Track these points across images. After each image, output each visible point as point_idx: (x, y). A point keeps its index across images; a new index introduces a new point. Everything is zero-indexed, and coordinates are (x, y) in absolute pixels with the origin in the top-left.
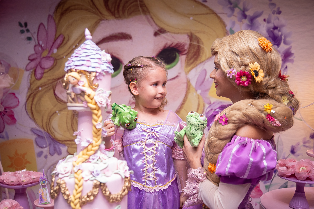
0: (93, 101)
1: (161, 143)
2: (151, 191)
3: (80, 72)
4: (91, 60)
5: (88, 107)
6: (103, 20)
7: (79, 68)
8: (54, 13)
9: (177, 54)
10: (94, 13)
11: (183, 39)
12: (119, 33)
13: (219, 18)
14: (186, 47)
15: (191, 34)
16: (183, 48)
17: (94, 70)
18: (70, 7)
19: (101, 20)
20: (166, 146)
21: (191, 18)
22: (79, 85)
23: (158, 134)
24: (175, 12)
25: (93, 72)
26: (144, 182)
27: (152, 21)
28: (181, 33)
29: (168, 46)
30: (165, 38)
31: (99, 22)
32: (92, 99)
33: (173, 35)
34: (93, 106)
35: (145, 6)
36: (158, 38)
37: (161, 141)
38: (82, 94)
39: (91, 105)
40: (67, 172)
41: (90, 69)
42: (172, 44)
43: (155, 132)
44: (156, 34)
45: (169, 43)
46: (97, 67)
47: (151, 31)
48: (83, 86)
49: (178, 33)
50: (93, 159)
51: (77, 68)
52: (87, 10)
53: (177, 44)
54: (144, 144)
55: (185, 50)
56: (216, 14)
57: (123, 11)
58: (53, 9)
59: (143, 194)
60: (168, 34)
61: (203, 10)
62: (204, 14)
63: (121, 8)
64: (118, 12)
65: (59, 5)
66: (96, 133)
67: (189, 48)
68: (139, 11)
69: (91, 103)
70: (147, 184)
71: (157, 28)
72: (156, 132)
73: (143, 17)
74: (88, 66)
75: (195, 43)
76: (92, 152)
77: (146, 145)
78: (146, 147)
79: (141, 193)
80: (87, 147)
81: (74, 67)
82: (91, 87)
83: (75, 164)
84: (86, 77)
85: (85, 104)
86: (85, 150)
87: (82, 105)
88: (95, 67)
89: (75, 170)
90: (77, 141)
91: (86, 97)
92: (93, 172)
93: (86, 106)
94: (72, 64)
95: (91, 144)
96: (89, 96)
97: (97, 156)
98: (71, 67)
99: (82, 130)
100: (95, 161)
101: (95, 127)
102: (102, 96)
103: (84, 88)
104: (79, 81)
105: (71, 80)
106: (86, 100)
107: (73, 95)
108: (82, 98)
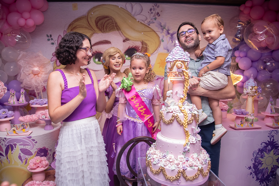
0: (188, 75)
1: (145, 99)
2: (141, 123)
3: (182, 62)
5: (185, 78)
6: (95, 33)
7: (181, 59)
8: (67, 29)
9: (135, 51)
10: (90, 29)
11: (138, 44)
12: (104, 40)
13: (156, 33)
14: (140, 48)
15: (143, 41)
16: (138, 49)
18: (76, 26)
19: (94, 33)
20: (148, 100)
21: (142, 33)
23: (144, 94)
24: (134, 30)
25: (187, 61)
26: (137, 118)
27: (122, 34)
28: (137, 41)
29: (130, 47)
30: (129, 43)
31: (93, 34)
33: (133, 41)
35: (118, 26)
36: (125, 43)
37: (146, 97)
38: (182, 72)
39: (187, 78)
40: (177, 110)
41: (186, 60)
42: (133, 46)
43: (142, 93)
44: (124, 41)
45: (131, 46)
47: (121, 39)
48: (183, 68)
49: (136, 41)
51: (180, 59)
52: (86, 28)
53: (135, 46)
55: (140, 50)
56: (155, 32)
57: (106, 29)
58: (67, 27)
59: (136, 124)
60: (131, 41)
61: (148, 29)
62: (149, 31)
63: (105, 27)
64: (103, 29)
65: (70, 25)
66: (186, 91)
67: (142, 49)
68: (115, 29)
69: (186, 77)
70: (138, 119)
71: (125, 38)
72: (143, 93)
73: (117, 32)
74: (185, 59)
75: (145, 46)
76: (184, 100)
79: (135, 123)
80: (182, 98)
81: (178, 59)
82: (186, 69)
83: (181, 106)
84: (184, 64)
85: (183, 77)
86: (182, 100)
87: (181, 78)
88: (187, 59)
89: (183, 109)
90: (178, 96)
91: (185, 74)
92: (190, 110)
93: (184, 78)
94: (176, 57)
95: (184, 96)
96: (186, 73)
97: (186, 102)
98: (176, 59)
99: (178, 90)
100: (186, 105)
101: (187, 88)
102: (190, 73)
103: (184, 70)
104: (182, 66)
105: (179, 65)
106: (184, 75)
107: (177, 73)
108: (182, 74)
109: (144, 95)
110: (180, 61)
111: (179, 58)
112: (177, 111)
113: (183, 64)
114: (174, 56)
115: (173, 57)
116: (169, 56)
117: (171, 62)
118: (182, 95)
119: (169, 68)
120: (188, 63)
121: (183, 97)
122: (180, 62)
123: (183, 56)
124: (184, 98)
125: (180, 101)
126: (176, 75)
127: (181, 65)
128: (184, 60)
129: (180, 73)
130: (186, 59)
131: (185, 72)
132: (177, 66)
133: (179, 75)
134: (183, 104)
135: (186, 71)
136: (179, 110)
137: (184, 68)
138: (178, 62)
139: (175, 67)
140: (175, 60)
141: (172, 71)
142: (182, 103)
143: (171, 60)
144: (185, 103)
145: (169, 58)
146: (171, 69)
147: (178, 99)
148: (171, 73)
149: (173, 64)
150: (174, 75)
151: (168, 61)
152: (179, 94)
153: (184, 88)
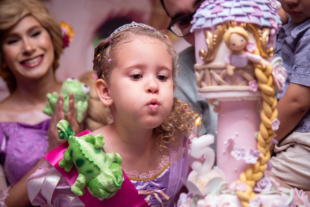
0: (271, 79)
4: (260, 6)
5: (259, 90)
7: (245, 19)
17: (267, 23)
22: (247, 51)
25: (266, 27)
32: (268, 77)
34: (270, 89)
38: (249, 67)
39: (267, 88)
41: (263, 22)
46: (271, 19)
48: (253, 52)
50: (263, 188)
66: (265, 139)
69: (265, 83)
74: (259, 17)
76: (260, 174)
80: (252, 166)
81: (233, 18)
82: (264, 54)
83: (245, 195)
84: (257, 37)
85: (253, 87)
86: (250, 172)
87: (245, 88)
88: (268, 19)
90: (236, 156)
91: (259, 72)
93: (255, 90)
94: (225, 12)
95: (260, 160)
96: (264, 70)
97: (267, 182)
98: (225, 19)
99: (237, 135)
100: (267, 190)
101: (269, 129)
102: (280, 72)
103: (257, 57)
104: (247, 43)
106: (256, 78)
107: (230, 70)
108: (248, 76)
110: (239, 24)
111: (237, 16)
113: (255, 35)
114: (217, 9)
115: (215, 10)
116: (203, 8)
117: (209, 29)
118: (252, 152)
119: (203, 51)
120: (273, 31)
121: (253, 160)
123: (255, 7)
124: (258, 165)
125: (243, 176)
126: (227, 78)
127: (242, 38)
128: (253, 20)
129: (240, 72)
130: (262, 17)
131: (259, 66)
132: (229, 44)
133: (238, 79)
134: (257, 189)
135: (264, 62)
137: (257, 51)
138: (231, 30)
139: (223, 48)
140: (220, 20)
141: (212, 65)
142: (253, 183)
143: (209, 24)
144: (263, 185)
145: (202, 17)
146: (207, 56)
147: (236, 169)
148: (207, 71)
149: (213, 38)
150: (218, 77)
151: (198, 26)
152: (239, 150)
153: (258, 129)
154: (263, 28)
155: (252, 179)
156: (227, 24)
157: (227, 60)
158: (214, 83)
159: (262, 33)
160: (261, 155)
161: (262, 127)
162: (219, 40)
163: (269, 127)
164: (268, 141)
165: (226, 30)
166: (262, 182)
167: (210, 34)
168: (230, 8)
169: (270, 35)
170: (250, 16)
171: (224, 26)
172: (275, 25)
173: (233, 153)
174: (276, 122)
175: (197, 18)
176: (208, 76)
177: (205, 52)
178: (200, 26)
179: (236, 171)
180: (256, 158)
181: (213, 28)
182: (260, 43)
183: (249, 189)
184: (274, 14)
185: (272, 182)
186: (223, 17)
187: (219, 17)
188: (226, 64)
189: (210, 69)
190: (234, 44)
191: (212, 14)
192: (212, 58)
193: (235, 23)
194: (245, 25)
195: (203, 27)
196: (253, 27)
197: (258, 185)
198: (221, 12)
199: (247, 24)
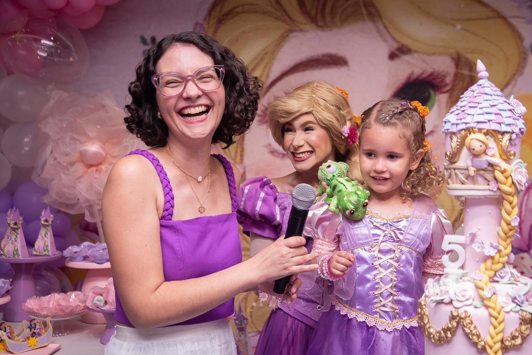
0: (510, 180)
1: (405, 249)
2: (389, 330)
3: (488, 133)
4: (501, 112)
5: (499, 189)
6: (296, 31)
7: (486, 126)
8: (205, 20)
9: (432, 92)
10: (279, 19)
12: (323, 55)
13: (510, 25)
14: (449, 80)
15: (459, 55)
16: (443, 81)
17: (508, 129)
18: (234, 8)
19: (292, 31)
20: (414, 254)
21: (458, 27)
22: (487, 154)
23: (401, 234)
24: (429, 15)
25: (507, 132)
26: (376, 313)
27: (385, 31)
28: (440, 54)
29: (414, 77)
30: (409, 63)
31: (288, 35)
32: (507, 178)
33: (425, 56)
35: (374, 6)
36: (397, 63)
37: (407, 245)
38: (489, 168)
39: (506, 188)
40: (467, 297)
41: (504, 128)
42: (423, 74)
43: (396, 231)
44: (392, 56)
45: (417, 72)
46: (513, 124)
48: (493, 156)
49: (434, 54)
50: (502, 278)
51: (480, 126)
52: (265, 13)
53: (432, 74)
54: (376, 249)
56: (505, 18)
57: (333, 15)
59: (373, 333)
60: (416, 55)
63: (327, 10)
64: (323, 16)
66: (505, 234)
67: (454, 81)
68: (362, 14)
69: (505, 184)
70: (381, 317)
71: (395, 46)
72: (398, 229)
73: (370, 25)
74: (500, 124)
75: (466, 73)
76: (500, 265)
77: (380, 251)
78: (380, 255)
79: (370, 330)
80: (492, 258)
81: (474, 125)
82: (504, 157)
83: (481, 284)
84: (497, 141)
85: (493, 186)
86: (489, 262)
87: (487, 187)
88: (509, 125)
89: (486, 294)
90: (476, 248)
91: (498, 174)
92: (515, 298)
93: (495, 189)
94: (469, 119)
95: (499, 252)
96: (503, 172)
97: (507, 273)
98: (468, 125)
99: (479, 229)
100: (506, 280)
101: (509, 224)
102: (520, 173)
103: (497, 160)
105: (477, 146)
106: (495, 179)
107: (472, 171)
108: (489, 177)
109: (401, 237)
110: (480, 130)
111: (478, 122)
112: (467, 300)
113: (495, 140)
114: (462, 115)
115: (460, 116)
116: (451, 113)
117: (454, 133)
118: (492, 246)
119: (448, 153)
120: (514, 136)
121: (493, 252)
122: (481, 136)
123: (495, 114)
124: (497, 257)
125: (483, 266)
126: (468, 177)
127: (481, 144)
128: (494, 126)
129: (482, 172)
130: (503, 123)
131: (498, 168)
133: (480, 180)
134: (496, 279)
135: (503, 165)
136: (477, 298)
137: (497, 154)
138: (472, 136)
139: (465, 152)
140: (464, 126)
141: (455, 166)
142: (492, 273)
143: (454, 129)
144: (502, 275)
145: (449, 121)
146: (452, 157)
147: (478, 260)
148: (453, 170)
149: (457, 141)
150: (462, 177)
151: (445, 130)
152: (479, 243)
153: (500, 225)
154: (503, 133)
155: (491, 270)
156: (469, 130)
157: (469, 163)
158: (458, 182)
159: (502, 138)
160: (501, 248)
161: (503, 223)
162: (462, 144)
163: (509, 223)
164: (508, 235)
165: (468, 135)
166: (501, 273)
167: (455, 139)
168: (473, 115)
169: (510, 140)
170: (491, 122)
171: (467, 132)
172: (517, 130)
173: (473, 245)
174: (516, 218)
175: (446, 122)
176: (453, 176)
177: (450, 154)
178: (447, 130)
179: (478, 261)
180: (496, 251)
181: (458, 132)
182: (500, 146)
183: (486, 278)
184: (518, 120)
185: (511, 273)
186: (466, 123)
187: (463, 123)
188: (468, 167)
189: (455, 169)
190: (474, 149)
191: (457, 120)
192: (456, 160)
193: (477, 130)
194: (485, 131)
195: (449, 131)
196: (493, 133)
197: (497, 275)
198: (465, 118)
199: (488, 130)
